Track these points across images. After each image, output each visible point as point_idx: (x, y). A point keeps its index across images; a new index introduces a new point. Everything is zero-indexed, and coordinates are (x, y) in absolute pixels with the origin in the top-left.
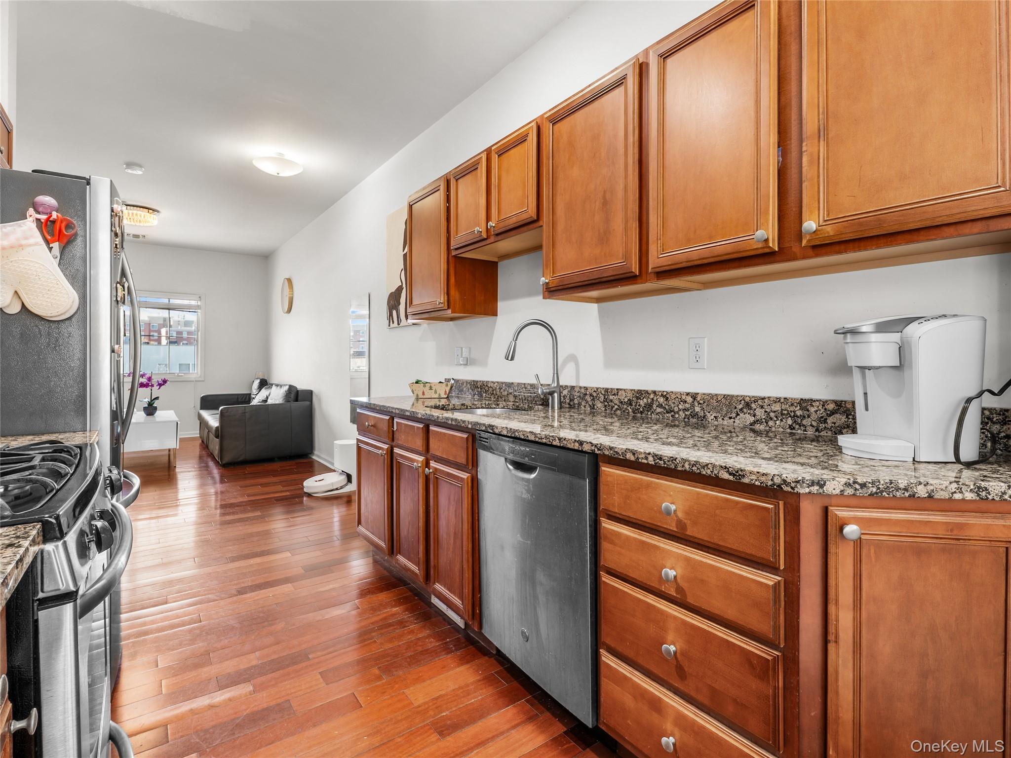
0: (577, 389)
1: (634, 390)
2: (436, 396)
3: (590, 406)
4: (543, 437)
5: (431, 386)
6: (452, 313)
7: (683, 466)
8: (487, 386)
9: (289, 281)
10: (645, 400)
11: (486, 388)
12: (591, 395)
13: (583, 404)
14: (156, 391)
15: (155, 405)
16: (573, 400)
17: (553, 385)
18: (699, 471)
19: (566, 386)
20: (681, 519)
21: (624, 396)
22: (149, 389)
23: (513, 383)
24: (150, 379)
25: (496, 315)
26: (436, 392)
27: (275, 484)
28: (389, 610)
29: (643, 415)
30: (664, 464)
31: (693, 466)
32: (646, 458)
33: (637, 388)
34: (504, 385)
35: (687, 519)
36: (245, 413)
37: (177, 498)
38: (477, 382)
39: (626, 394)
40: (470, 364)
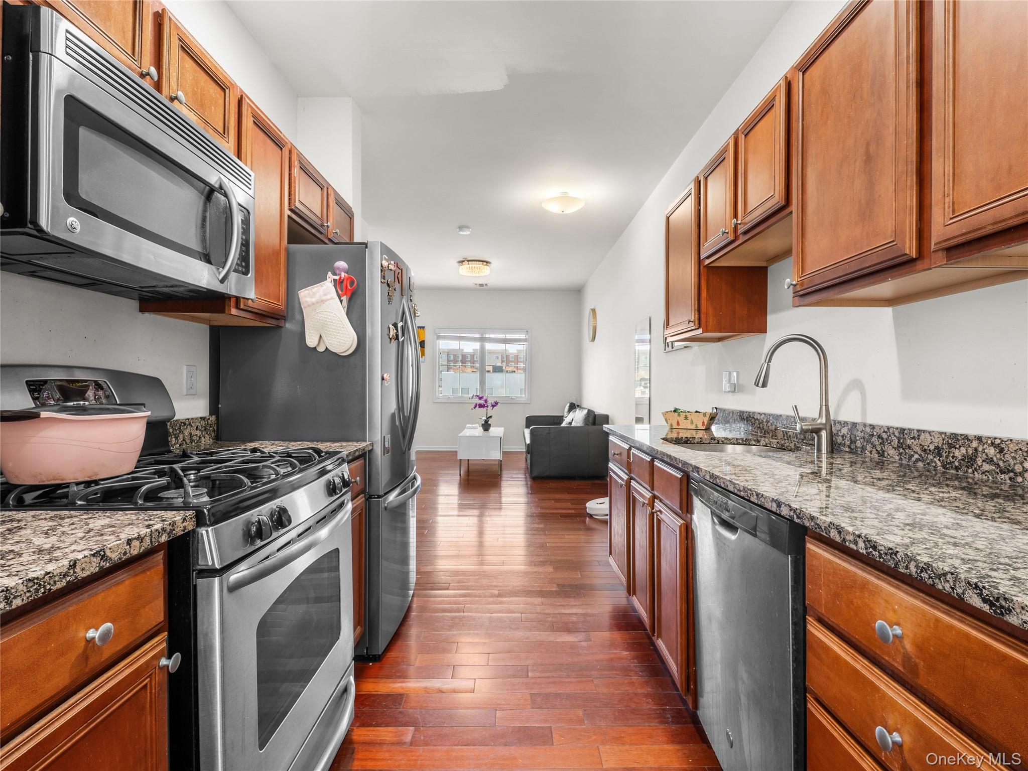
0: (860, 428)
1: (945, 433)
2: (693, 427)
3: (879, 453)
4: (742, 489)
5: (686, 416)
6: (703, 333)
7: (907, 567)
8: (753, 418)
9: (594, 311)
10: (963, 450)
11: (753, 420)
12: (879, 437)
13: (869, 448)
14: (490, 411)
15: (489, 423)
16: (855, 443)
17: (819, 421)
18: (930, 581)
19: (846, 423)
20: (911, 654)
21: (929, 441)
22: (485, 409)
23: (781, 416)
24: (486, 401)
25: (766, 332)
26: (692, 423)
27: (566, 500)
28: (618, 652)
29: (960, 473)
30: (880, 558)
31: (922, 571)
32: (856, 543)
33: (950, 429)
34: (771, 418)
35: (918, 658)
36: (549, 433)
37: (501, 501)
38: (743, 412)
39: (932, 438)
40: (738, 392)
